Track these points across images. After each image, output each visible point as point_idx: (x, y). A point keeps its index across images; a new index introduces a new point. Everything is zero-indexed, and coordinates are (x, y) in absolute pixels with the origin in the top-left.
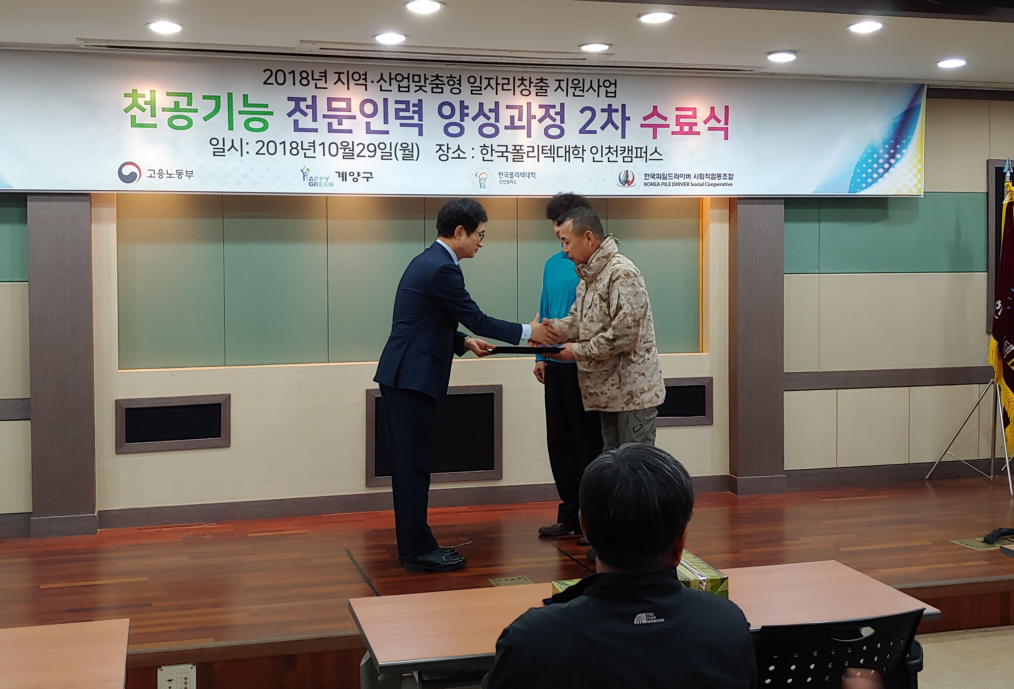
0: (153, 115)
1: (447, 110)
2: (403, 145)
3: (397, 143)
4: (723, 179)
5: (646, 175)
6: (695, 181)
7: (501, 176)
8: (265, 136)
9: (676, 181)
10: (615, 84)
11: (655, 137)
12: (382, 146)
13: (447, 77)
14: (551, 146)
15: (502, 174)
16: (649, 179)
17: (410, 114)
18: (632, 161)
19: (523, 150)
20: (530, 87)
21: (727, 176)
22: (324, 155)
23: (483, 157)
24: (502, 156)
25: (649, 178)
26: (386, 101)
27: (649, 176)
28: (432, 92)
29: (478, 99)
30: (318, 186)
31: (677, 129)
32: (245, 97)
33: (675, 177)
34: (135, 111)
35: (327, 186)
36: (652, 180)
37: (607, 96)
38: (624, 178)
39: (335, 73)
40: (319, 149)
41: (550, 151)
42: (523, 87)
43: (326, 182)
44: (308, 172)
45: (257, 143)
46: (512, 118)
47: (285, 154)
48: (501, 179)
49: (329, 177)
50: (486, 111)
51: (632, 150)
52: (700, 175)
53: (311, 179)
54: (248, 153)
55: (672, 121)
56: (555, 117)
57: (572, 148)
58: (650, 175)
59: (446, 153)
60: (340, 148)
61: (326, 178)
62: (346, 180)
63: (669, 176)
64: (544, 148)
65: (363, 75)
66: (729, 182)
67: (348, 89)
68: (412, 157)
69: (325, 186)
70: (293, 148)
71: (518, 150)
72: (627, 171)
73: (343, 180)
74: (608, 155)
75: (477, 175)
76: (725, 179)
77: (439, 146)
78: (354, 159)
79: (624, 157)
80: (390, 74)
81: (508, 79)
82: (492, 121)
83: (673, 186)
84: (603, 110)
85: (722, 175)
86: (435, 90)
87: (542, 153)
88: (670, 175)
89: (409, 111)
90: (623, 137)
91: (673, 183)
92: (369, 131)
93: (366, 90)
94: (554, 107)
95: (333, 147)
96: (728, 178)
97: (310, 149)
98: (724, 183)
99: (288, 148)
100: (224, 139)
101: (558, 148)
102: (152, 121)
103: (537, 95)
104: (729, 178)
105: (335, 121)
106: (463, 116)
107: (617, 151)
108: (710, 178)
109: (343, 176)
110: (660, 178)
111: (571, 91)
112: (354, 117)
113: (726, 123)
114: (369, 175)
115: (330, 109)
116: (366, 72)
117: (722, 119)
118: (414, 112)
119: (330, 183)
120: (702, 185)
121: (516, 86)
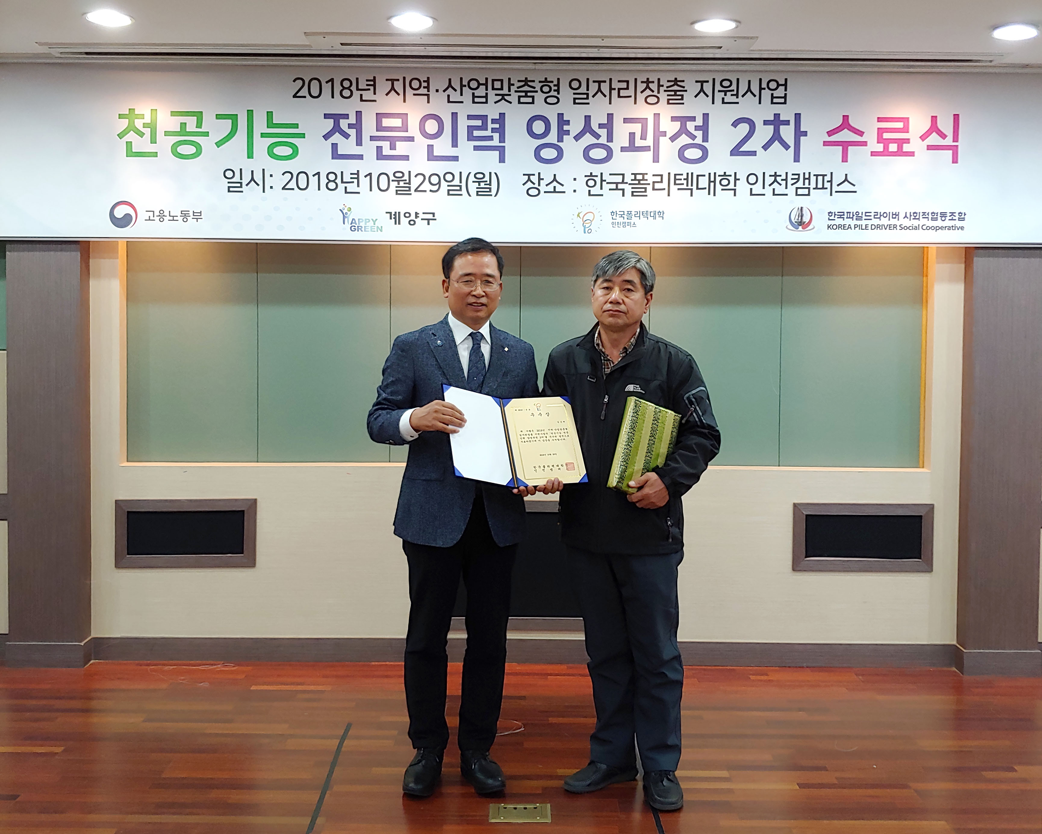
0: (153, 141)
1: (539, 127)
2: (478, 176)
3: (470, 173)
4: (949, 220)
5: (830, 214)
6: (906, 222)
7: (614, 217)
8: (294, 166)
9: (876, 222)
10: (785, 85)
11: (845, 159)
12: (449, 177)
13: (540, 82)
14: (688, 174)
15: (615, 214)
16: (834, 220)
17: (488, 133)
18: (809, 195)
19: (647, 180)
20: (659, 92)
21: (954, 216)
22: (371, 190)
23: (589, 191)
24: (617, 189)
25: (836, 218)
26: (454, 116)
27: (835, 215)
28: (519, 102)
29: (584, 110)
30: (362, 231)
31: (880, 148)
32: (270, 115)
33: (876, 217)
34: (131, 136)
35: (375, 231)
36: (839, 221)
37: (772, 103)
38: (797, 217)
39: (387, 80)
40: (364, 181)
41: (686, 181)
42: (648, 92)
43: (373, 225)
44: (349, 213)
45: (283, 174)
46: (632, 136)
47: (319, 189)
48: (614, 221)
49: (376, 220)
50: (595, 126)
51: (809, 179)
52: (914, 213)
53: (354, 222)
54: (271, 187)
55: (871, 137)
56: (695, 133)
57: (719, 176)
58: (836, 213)
59: (536, 186)
60: (393, 181)
61: (372, 220)
62: (399, 224)
63: (866, 216)
64: (678, 177)
65: (424, 81)
66: (959, 224)
67: (404, 101)
68: (490, 191)
69: (371, 231)
70: (330, 181)
71: (639, 180)
72: (802, 208)
73: (396, 224)
74: (773, 186)
75: (580, 215)
76: (952, 220)
77: (527, 177)
78: (410, 194)
79: (797, 188)
80: (461, 79)
81: (627, 82)
82: (603, 140)
83: (872, 229)
84: (766, 123)
85: (948, 214)
86: (522, 100)
87: (675, 184)
88: (867, 214)
89: (487, 129)
90: (797, 159)
91: (872, 225)
92: (431, 157)
93: (428, 102)
94: (693, 119)
95: (383, 179)
96: (957, 219)
97: (353, 182)
98: (951, 226)
99: (324, 181)
100: (241, 170)
101: (698, 176)
102: (151, 148)
103: (668, 103)
104: (959, 218)
105: (386, 145)
106: (562, 134)
107: (786, 180)
108: (930, 219)
109: (396, 217)
110: (852, 218)
111: (719, 96)
112: (411, 139)
113: (956, 139)
114: (430, 216)
115: (379, 128)
116: (428, 78)
117: (949, 132)
118: (493, 130)
119: (378, 227)
120: (916, 228)
121: (639, 89)
